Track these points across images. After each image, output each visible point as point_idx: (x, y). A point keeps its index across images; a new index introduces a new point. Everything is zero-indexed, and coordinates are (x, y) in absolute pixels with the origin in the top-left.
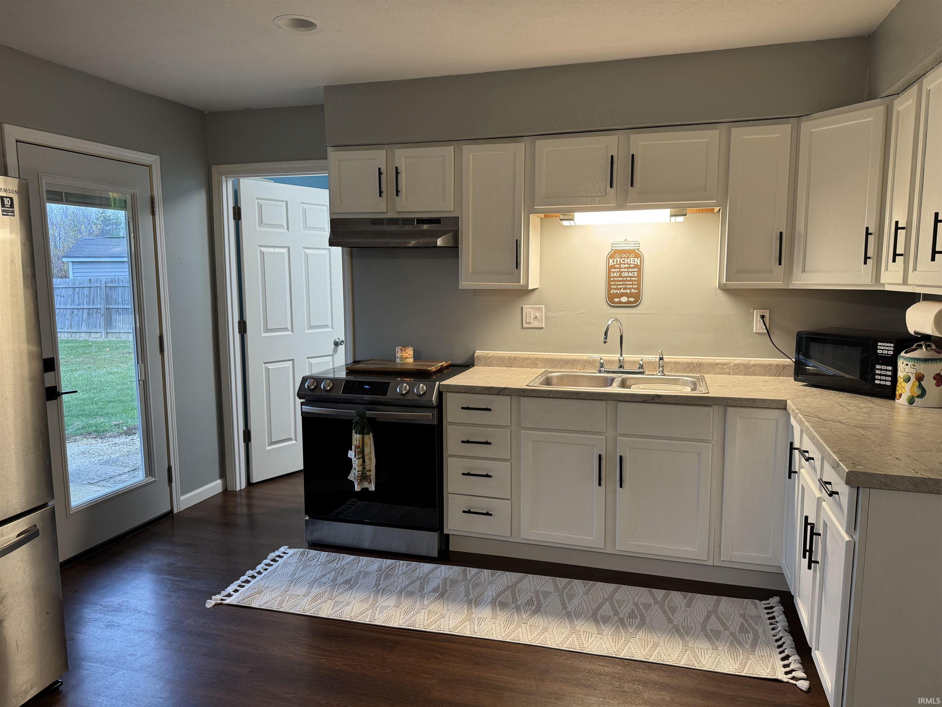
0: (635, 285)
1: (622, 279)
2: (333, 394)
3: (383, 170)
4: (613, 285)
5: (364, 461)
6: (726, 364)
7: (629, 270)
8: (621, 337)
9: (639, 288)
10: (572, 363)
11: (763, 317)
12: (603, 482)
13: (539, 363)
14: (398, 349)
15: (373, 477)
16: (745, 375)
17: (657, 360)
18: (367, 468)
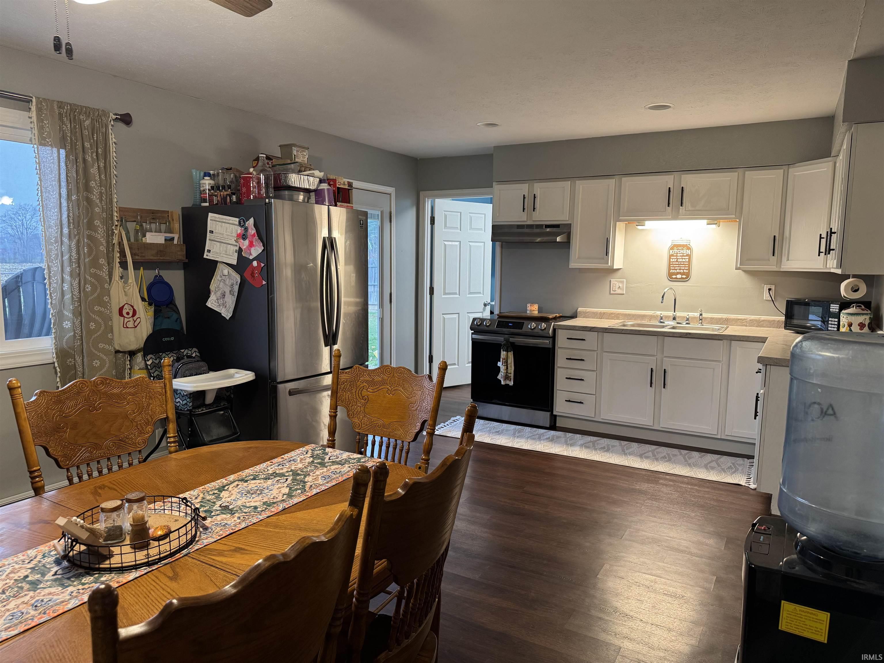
0: (687, 267)
1: (678, 263)
2: (491, 328)
3: (526, 196)
4: (672, 267)
5: (507, 368)
6: (745, 319)
7: (683, 257)
8: (675, 300)
9: (689, 269)
10: (643, 317)
11: (770, 290)
12: (653, 385)
13: (620, 316)
14: (529, 305)
15: (512, 377)
16: (757, 327)
17: (698, 316)
18: (509, 372)
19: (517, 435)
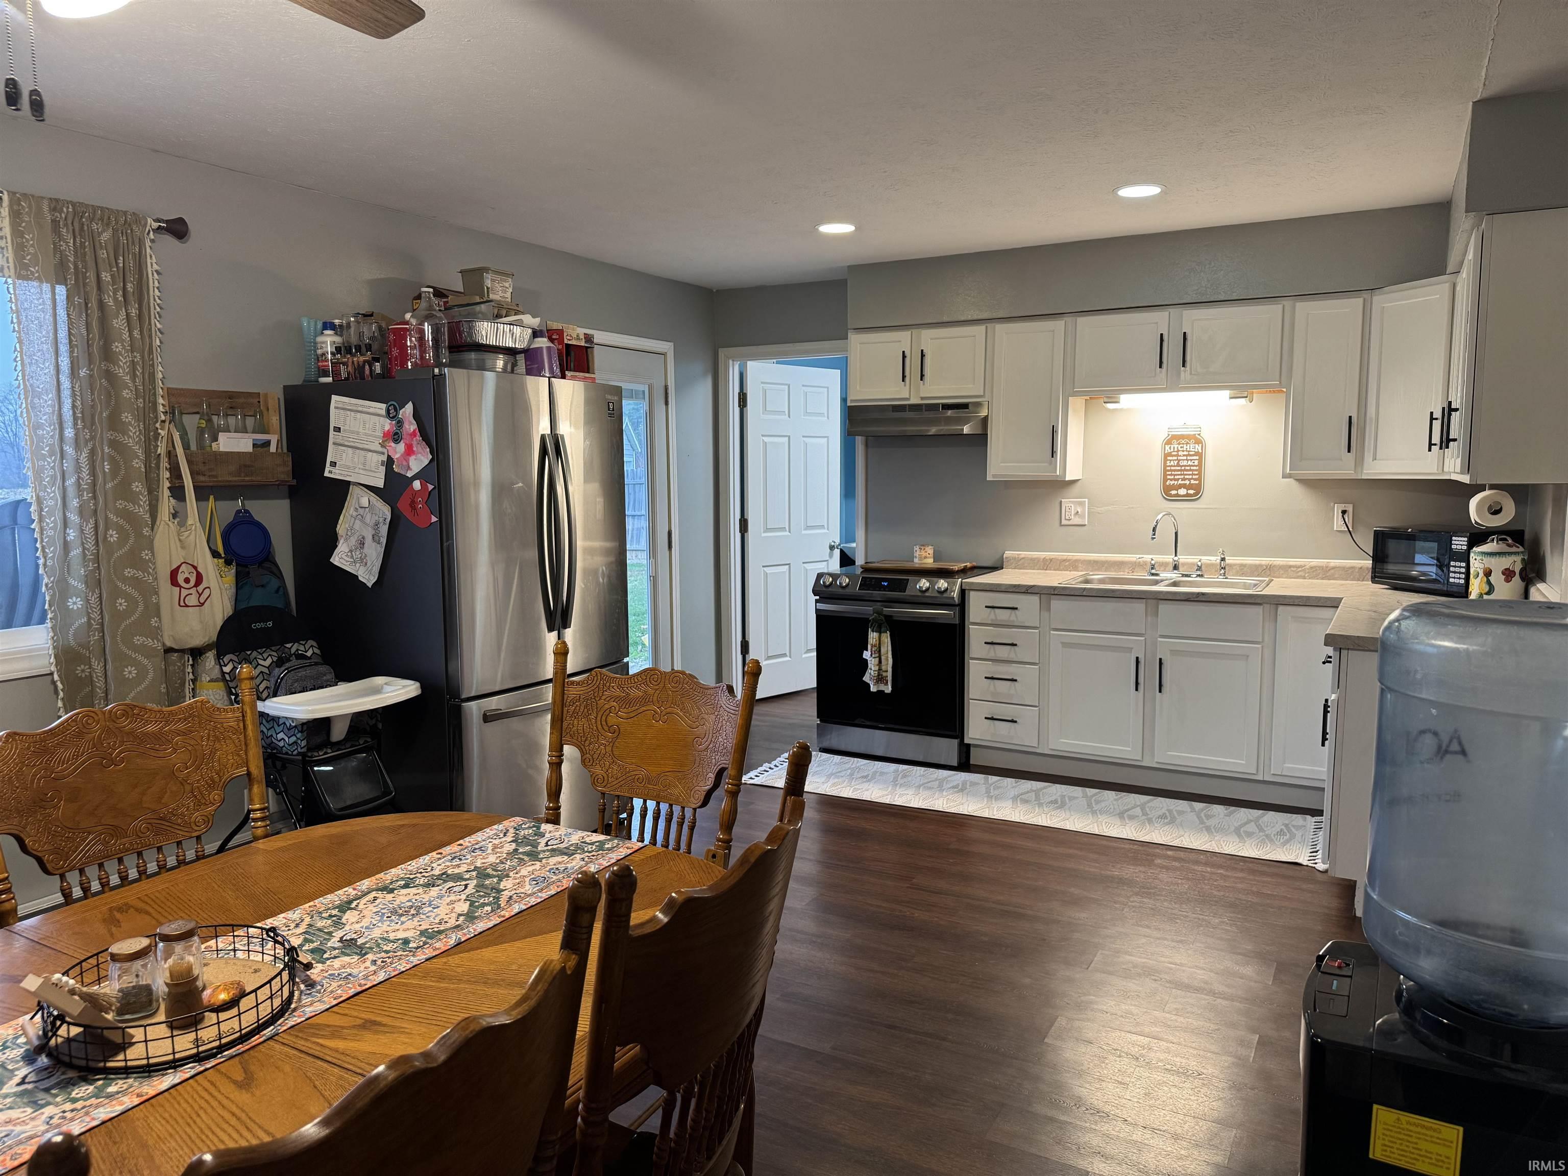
0: (1196, 475)
1: (1179, 468)
2: (848, 591)
3: (908, 354)
4: (1169, 475)
5: (880, 662)
6: (1301, 566)
7: (1189, 458)
8: (1176, 534)
9: (1199, 479)
10: (1120, 565)
11: (1344, 512)
12: (1141, 687)
13: (1080, 565)
14: (917, 548)
15: (890, 678)
16: (1323, 579)
17: (1219, 561)
18: (884, 668)
19: (900, 781)
